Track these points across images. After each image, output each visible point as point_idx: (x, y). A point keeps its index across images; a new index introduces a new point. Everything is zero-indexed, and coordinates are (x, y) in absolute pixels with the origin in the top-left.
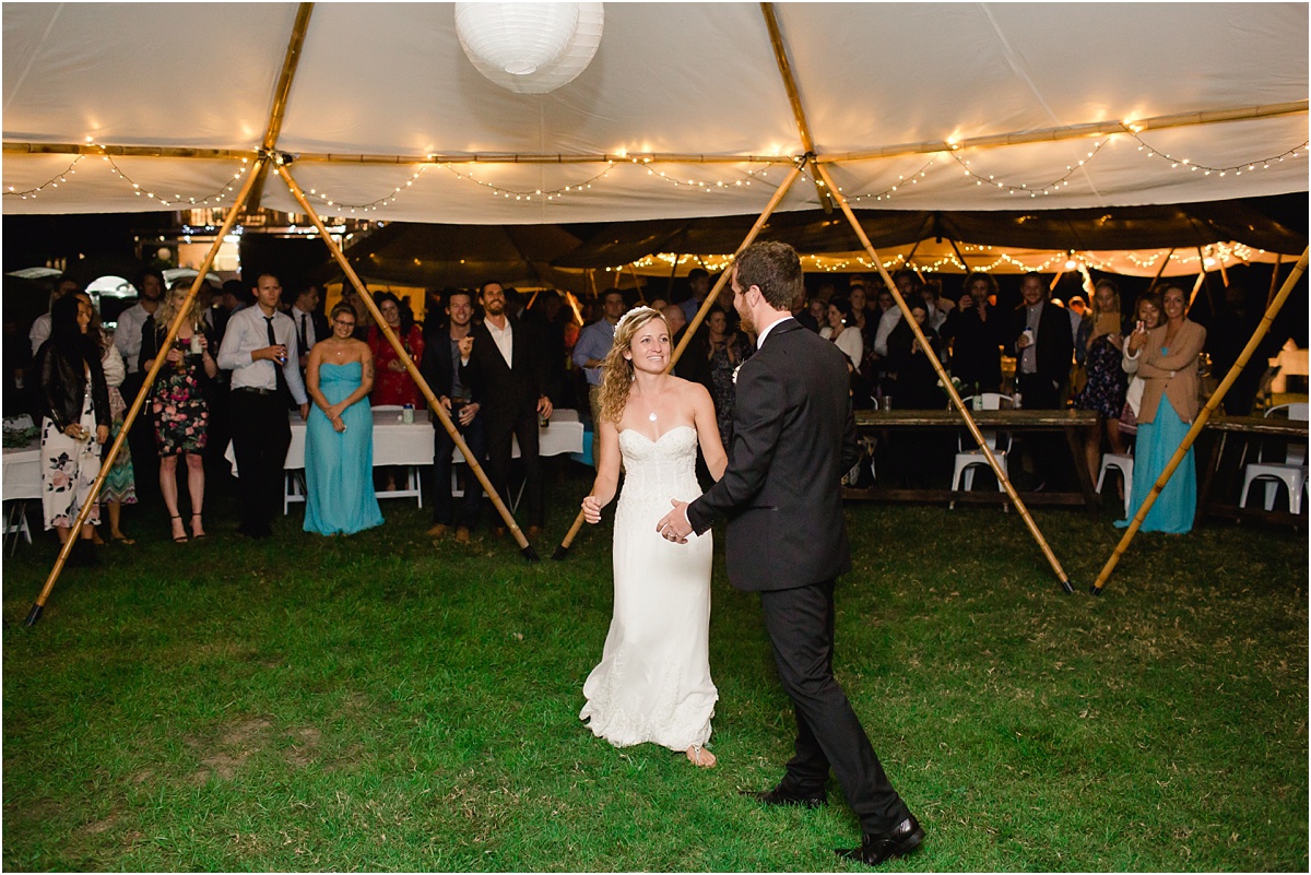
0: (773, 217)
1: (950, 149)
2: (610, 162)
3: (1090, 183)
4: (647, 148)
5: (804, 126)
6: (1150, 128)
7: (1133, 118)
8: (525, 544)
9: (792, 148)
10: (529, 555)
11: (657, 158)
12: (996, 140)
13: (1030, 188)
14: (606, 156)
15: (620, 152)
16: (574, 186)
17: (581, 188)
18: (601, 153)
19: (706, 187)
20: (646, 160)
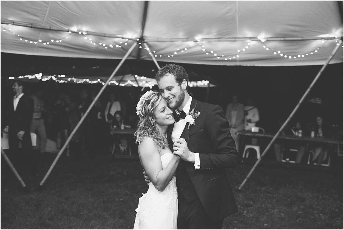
0: (126, 60)
1: (196, 41)
2: (70, 32)
4: (85, 29)
5: (143, 28)
6: (268, 41)
7: (262, 37)
10: (26, 190)
11: (89, 33)
12: (214, 40)
13: (225, 57)
14: (69, 30)
15: (75, 29)
16: (55, 40)
17: (57, 41)
18: (66, 28)
19: (106, 46)
20: (84, 33)
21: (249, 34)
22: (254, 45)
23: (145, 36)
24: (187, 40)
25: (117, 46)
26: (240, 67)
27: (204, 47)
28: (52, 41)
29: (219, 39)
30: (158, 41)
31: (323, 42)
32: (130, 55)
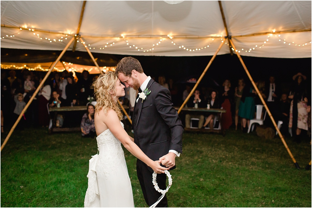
0: (67, 52)
1: (122, 37)
2: (21, 29)
4: (33, 27)
6: (175, 38)
7: (170, 35)
9: (70, 32)
11: (36, 30)
13: (144, 49)
14: (20, 27)
15: (25, 26)
16: (9, 35)
17: (11, 36)
18: (18, 26)
19: (50, 40)
20: (33, 30)
21: (161, 33)
22: (164, 41)
23: (81, 33)
24: (115, 36)
25: (59, 40)
26: (154, 57)
27: (128, 42)
28: (7, 36)
29: (139, 36)
30: (91, 37)
31: (213, 39)
32: (69, 48)
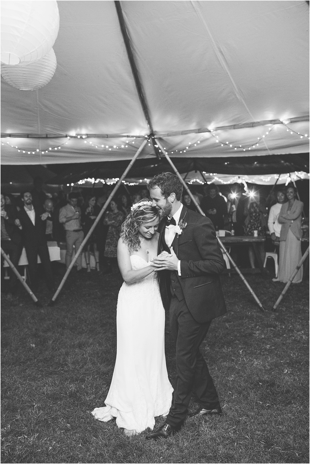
0: (137, 161)
1: (210, 131)
2: (69, 138)
3: (266, 145)
4: (84, 131)
5: (149, 123)
6: (291, 122)
7: (285, 117)
8: (36, 300)
9: (145, 132)
10: (38, 305)
11: (89, 136)
12: (228, 127)
13: (243, 147)
14: (66, 135)
15: (72, 133)
16: (53, 148)
17: (56, 149)
18: (64, 134)
19: (109, 148)
20: (83, 137)
21: (270, 116)
22: (278, 129)
23: (155, 131)
25: (123, 146)
27: (218, 137)
28: (50, 149)
29: (235, 126)
